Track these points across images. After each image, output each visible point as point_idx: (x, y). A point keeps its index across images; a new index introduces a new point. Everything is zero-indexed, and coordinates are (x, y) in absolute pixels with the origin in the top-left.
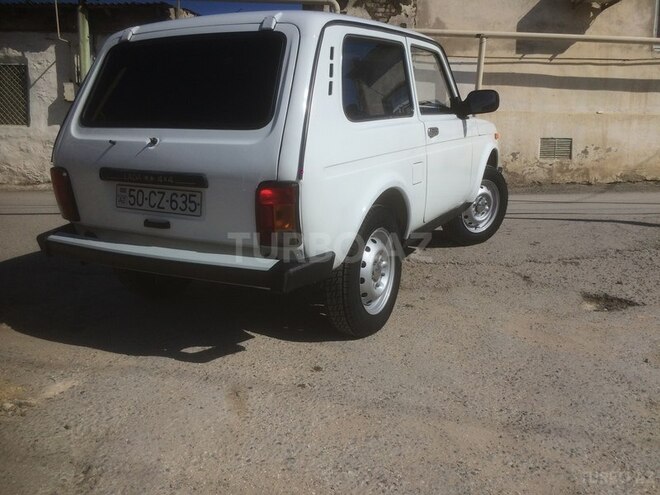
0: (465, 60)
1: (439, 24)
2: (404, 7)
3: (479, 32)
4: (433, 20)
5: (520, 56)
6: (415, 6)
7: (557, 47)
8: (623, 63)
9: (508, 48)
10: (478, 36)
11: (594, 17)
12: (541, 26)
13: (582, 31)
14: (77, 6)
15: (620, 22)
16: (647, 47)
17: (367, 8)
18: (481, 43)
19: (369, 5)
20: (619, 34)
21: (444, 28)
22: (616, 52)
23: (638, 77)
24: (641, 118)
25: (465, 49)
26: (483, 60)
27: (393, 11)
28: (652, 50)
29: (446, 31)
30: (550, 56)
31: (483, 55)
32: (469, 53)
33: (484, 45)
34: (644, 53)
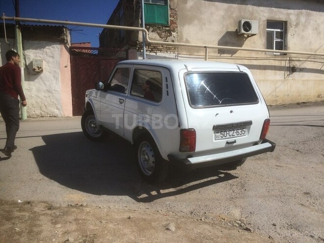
0: (198, 57)
1: (187, 41)
2: (173, 33)
3: (206, 46)
4: (185, 40)
5: (219, 55)
6: (177, 33)
7: (233, 52)
8: (256, 59)
9: (215, 52)
10: (205, 47)
11: (245, 40)
12: (226, 44)
13: (241, 46)
14: (16, 25)
15: (254, 43)
16: (264, 53)
17: (157, 32)
18: (206, 50)
19: (158, 31)
20: (254, 48)
21: (189, 43)
22: (254, 55)
23: (262, 64)
24: (264, 81)
25: (198, 52)
26: (207, 57)
27: (168, 35)
28: (266, 54)
29: (190, 44)
30: (230, 55)
31: (207, 55)
32: (200, 54)
33: (208, 51)
34: (263, 55)
